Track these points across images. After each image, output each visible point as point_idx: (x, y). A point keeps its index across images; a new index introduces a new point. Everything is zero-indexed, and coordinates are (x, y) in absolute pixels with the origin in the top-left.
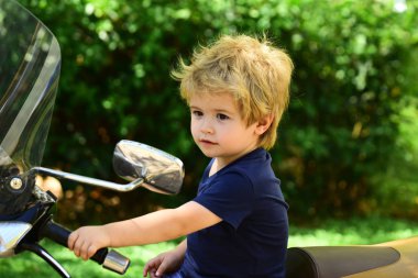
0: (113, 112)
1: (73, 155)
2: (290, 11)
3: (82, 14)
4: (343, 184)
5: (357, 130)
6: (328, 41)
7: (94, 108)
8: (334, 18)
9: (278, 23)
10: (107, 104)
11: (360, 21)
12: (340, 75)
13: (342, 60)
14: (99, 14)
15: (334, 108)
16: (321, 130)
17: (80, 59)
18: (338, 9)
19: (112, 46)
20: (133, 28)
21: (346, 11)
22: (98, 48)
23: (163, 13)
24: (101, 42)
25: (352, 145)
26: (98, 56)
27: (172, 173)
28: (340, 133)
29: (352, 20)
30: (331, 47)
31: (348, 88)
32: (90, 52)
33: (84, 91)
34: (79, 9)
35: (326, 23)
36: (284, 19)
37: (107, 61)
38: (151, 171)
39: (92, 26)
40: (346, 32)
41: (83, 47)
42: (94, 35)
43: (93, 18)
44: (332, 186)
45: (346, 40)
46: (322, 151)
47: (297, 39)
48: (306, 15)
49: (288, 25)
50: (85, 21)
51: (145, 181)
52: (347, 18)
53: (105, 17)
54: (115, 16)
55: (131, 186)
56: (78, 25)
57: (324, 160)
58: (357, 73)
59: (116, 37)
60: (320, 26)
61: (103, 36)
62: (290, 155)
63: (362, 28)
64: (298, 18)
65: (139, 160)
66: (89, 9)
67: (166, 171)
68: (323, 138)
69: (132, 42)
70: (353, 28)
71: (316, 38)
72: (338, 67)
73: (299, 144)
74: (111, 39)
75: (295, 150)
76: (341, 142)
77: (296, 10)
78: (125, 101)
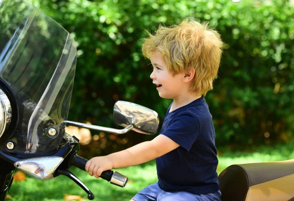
0: (121, 84)
1: (97, 113)
2: (230, 14)
3: (98, 23)
4: (270, 123)
5: (277, 88)
6: (256, 32)
7: (108, 82)
8: (259, 18)
9: (223, 23)
10: (117, 79)
11: (276, 19)
12: (264, 53)
13: (264, 44)
14: (109, 22)
15: (261, 75)
16: (254, 89)
17: (98, 51)
18: (261, 12)
19: (118, 42)
20: (130, 30)
21: (266, 13)
22: (109, 44)
23: (149, 20)
24: (110, 40)
25: (274, 98)
26: (110, 49)
27: (152, 121)
28: (266, 91)
29: (271, 18)
30: (258, 36)
31: (270, 62)
32: (104, 46)
33: (101, 72)
34: (96, 19)
35: (254, 21)
36: (226, 19)
37: (115, 52)
38: (138, 120)
39: (104, 30)
40: (267, 26)
41: (99, 44)
42: (106, 35)
43: (105, 25)
44: (263, 125)
45: (267, 31)
46: (255, 103)
47: (236, 32)
48: (241, 17)
49: (229, 23)
50: (100, 27)
51: (135, 127)
52: (267, 17)
53: (112, 24)
54: (119, 23)
55: (125, 130)
56: (95, 30)
57: (256, 109)
58: (275, 52)
59: (120, 36)
60: (250, 23)
61: (112, 36)
62: (235, 107)
63: (277, 23)
64: (235, 18)
65: (130, 113)
66: (102, 19)
67: (148, 119)
68: (255, 94)
69: (130, 39)
70: (272, 23)
71: (248, 31)
72: (263, 49)
73: (240, 98)
74: (117, 38)
75: (238, 103)
76: (267, 97)
77: (234, 13)
78: (128, 77)
